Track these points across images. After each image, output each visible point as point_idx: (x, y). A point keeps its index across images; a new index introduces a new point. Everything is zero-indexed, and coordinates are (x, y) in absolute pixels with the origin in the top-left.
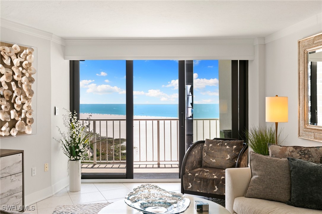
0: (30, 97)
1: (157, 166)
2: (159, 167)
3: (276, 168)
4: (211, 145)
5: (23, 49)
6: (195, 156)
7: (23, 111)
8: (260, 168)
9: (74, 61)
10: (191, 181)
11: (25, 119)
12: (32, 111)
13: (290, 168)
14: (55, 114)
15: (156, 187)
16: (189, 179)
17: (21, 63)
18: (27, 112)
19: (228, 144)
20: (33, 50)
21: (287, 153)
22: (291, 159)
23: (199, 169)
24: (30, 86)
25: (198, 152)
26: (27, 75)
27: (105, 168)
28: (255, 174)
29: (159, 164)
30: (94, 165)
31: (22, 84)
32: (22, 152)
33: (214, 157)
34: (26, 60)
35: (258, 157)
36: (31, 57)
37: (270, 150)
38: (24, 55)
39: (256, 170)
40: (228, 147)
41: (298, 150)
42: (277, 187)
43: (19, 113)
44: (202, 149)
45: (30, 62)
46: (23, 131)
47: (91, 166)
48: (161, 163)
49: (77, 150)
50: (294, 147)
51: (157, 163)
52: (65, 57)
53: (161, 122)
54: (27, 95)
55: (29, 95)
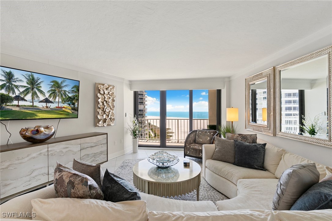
0: (113, 109)
1: (177, 142)
2: (178, 143)
3: (228, 145)
4: (200, 132)
5: (109, 86)
6: (192, 138)
7: (109, 115)
8: (220, 145)
9: (136, 91)
10: (189, 150)
11: (111, 119)
12: (114, 115)
13: (235, 145)
14: (126, 116)
15: (166, 152)
16: (188, 149)
17: (109, 93)
18: (111, 115)
19: (209, 132)
20: (114, 87)
21: (235, 137)
22: (236, 141)
23: (193, 144)
24: (113, 103)
25: (194, 135)
26: (112, 98)
27: (152, 142)
28: (217, 148)
29: (178, 141)
30: (148, 140)
31: (109, 102)
32: (107, 134)
33: (201, 139)
34: (111, 91)
35: (219, 139)
36: (113, 90)
37: (226, 136)
38: (110, 89)
39: (217, 146)
40: (208, 134)
41: (241, 136)
42: (228, 155)
43: (108, 116)
44: (196, 134)
45: (113, 92)
46: (109, 124)
47: (146, 141)
48: (179, 140)
49: (136, 133)
50: (239, 134)
51: (177, 140)
52: (131, 89)
53: (179, 121)
54: (112, 108)
55: (113, 107)
